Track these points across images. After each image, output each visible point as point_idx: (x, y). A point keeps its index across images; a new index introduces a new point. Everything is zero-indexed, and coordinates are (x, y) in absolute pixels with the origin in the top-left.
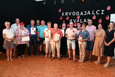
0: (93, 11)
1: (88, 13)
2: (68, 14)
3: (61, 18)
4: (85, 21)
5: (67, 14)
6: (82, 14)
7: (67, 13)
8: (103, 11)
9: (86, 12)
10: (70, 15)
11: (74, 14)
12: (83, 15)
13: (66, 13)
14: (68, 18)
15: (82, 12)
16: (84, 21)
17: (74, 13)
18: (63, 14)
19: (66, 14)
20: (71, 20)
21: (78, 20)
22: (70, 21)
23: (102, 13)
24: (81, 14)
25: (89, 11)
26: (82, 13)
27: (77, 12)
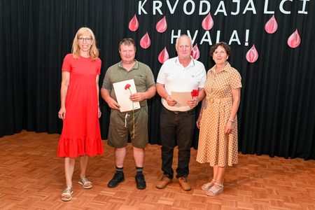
0: (267, 1)
1: (247, 9)
2: (164, 8)
3: (134, 25)
4: (235, 37)
5: (158, 8)
6: (224, 11)
7: (157, 5)
9: (238, 2)
10: (172, 11)
11: (189, 9)
12: (226, 14)
13: (155, 3)
14: (162, 26)
15: (222, 3)
16: (232, 40)
17: (190, 6)
18: (141, 7)
19: (155, 8)
21: (207, 33)
22: (173, 37)
23: (303, 12)
24: (218, 10)
25: (250, 1)
26: (222, 9)
27: (201, 2)
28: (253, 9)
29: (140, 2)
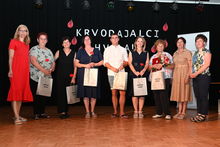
0: (140, 31)
1: (132, 34)
2: (91, 33)
3: (74, 41)
4: (127, 48)
5: (87, 33)
6: (121, 35)
7: (87, 31)
8: (157, 31)
9: (128, 31)
10: (95, 35)
11: (104, 34)
12: (122, 37)
13: (85, 30)
15: (120, 31)
17: (104, 32)
18: (78, 32)
19: (85, 33)
20: (98, 46)
22: (96, 47)
25: (133, 31)
27: (110, 31)
28: (135, 34)
29: (77, 30)
